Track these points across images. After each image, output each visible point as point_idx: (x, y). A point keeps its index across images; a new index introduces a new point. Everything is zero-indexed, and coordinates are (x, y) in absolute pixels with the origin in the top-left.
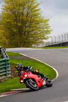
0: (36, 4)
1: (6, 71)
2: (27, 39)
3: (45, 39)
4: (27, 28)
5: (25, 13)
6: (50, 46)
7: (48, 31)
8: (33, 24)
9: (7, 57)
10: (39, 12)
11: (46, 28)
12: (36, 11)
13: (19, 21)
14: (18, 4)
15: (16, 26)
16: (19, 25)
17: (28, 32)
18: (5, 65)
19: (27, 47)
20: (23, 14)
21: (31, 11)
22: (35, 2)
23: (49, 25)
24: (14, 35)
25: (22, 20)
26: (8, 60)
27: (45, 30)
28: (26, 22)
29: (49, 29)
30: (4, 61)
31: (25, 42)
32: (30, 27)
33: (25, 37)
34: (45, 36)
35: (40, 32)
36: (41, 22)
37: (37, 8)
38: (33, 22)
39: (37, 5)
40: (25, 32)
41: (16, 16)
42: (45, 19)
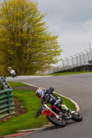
0: (39, 16)
1: (8, 107)
2: (28, 64)
3: (54, 62)
4: (29, 49)
5: (25, 29)
6: (60, 72)
7: (56, 52)
8: (37, 44)
9: (9, 87)
10: (43, 26)
11: (54, 47)
12: (39, 25)
13: (18, 40)
14: (15, 17)
15: (13, 47)
16: (17, 45)
17: (30, 55)
18: (7, 98)
19: (30, 74)
20: (22, 30)
21: (33, 26)
22: (37, 14)
23: (58, 44)
24: (11, 59)
25: (22, 38)
26: (10, 92)
27: (53, 50)
28: (27, 41)
29: (58, 50)
30: (6, 93)
31: (26, 68)
32: (32, 48)
33: (26, 61)
34: (54, 59)
35: (45, 54)
36: (47, 40)
37: (41, 22)
38: (36, 41)
39: (41, 18)
40: (26, 54)
41: (13, 34)
42: (52, 36)
